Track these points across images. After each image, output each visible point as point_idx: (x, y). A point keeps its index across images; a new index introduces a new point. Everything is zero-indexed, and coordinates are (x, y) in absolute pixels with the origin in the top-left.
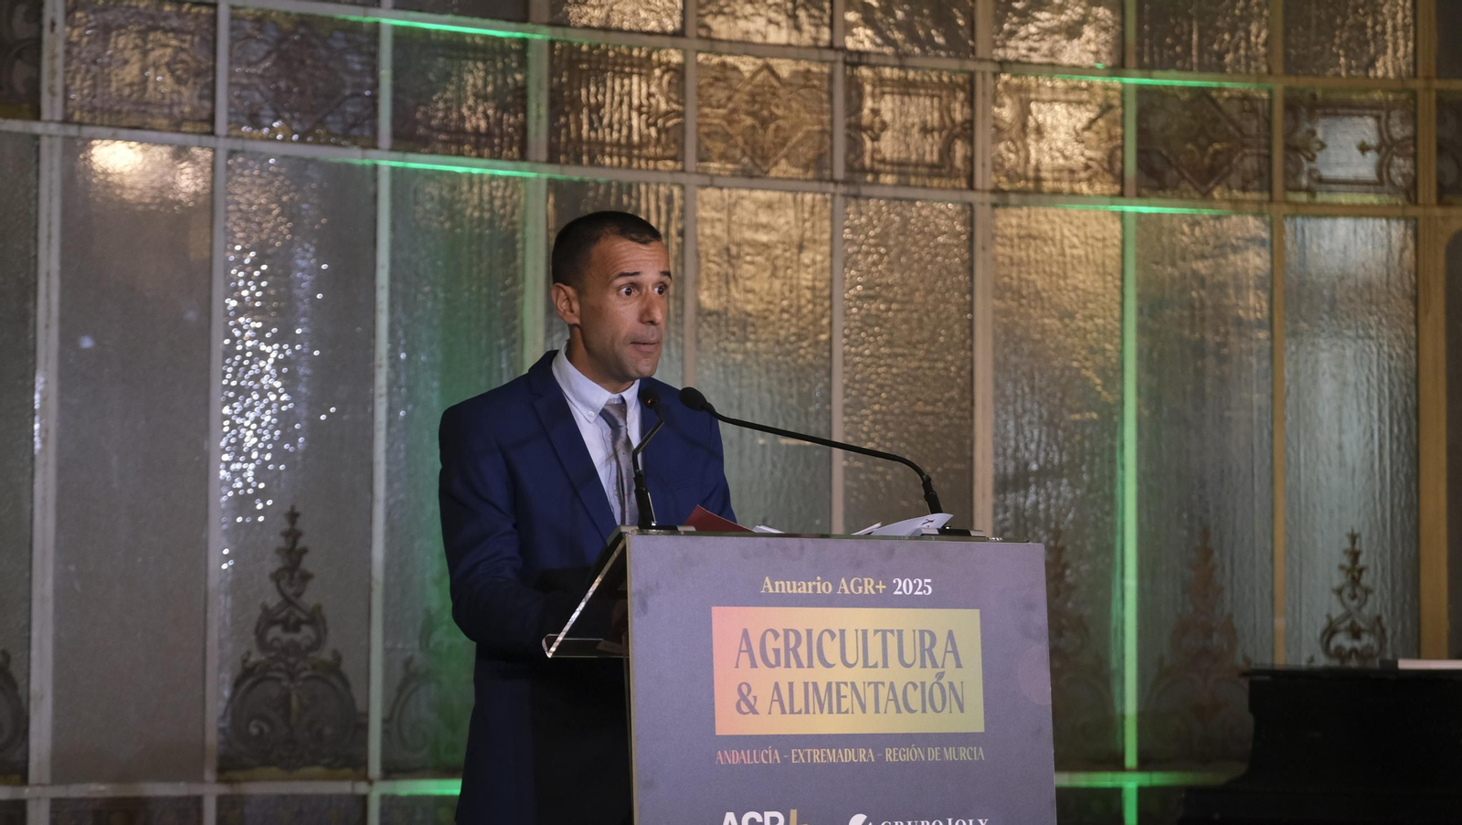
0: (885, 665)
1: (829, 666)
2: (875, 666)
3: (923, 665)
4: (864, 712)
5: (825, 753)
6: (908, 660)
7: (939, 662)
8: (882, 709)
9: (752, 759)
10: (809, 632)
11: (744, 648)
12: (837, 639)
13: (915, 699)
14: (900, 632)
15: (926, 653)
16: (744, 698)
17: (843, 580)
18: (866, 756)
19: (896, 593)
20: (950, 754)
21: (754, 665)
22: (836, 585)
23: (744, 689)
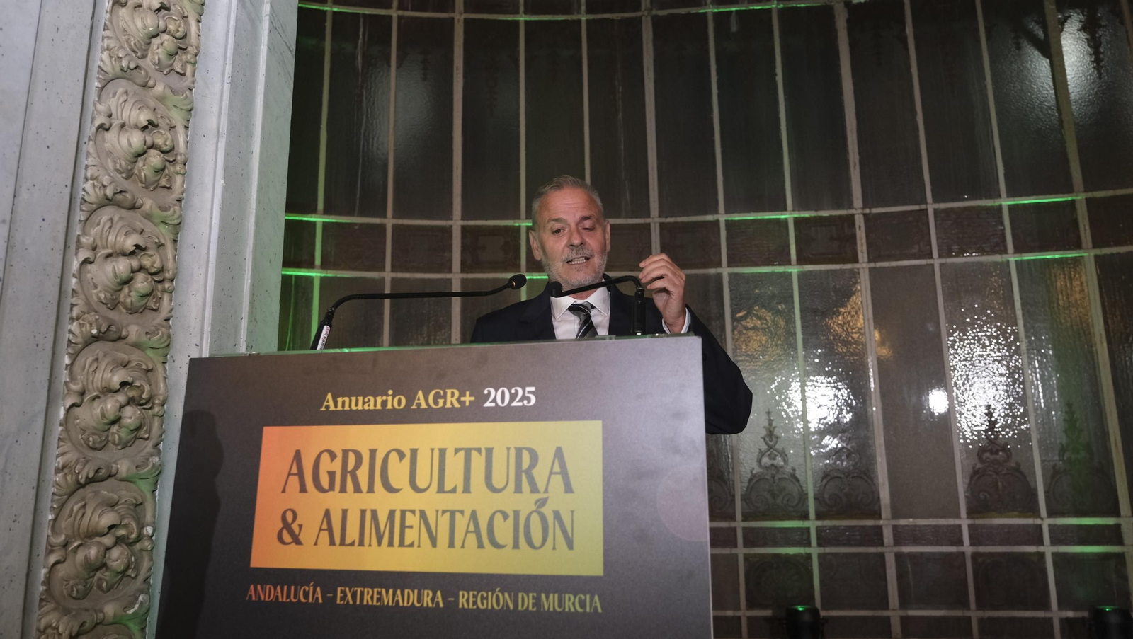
0: (467, 489)
1: (389, 488)
2: (454, 491)
3: (518, 489)
4: (433, 544)
5: (379, 593)
6: (498, 481)
7: (541, 487)
8: (458, 541)
9: (288, 596)
10: (373, 453)
11: (294, 471)
12: (407, 460)
13: (504, 531)
14: (489, 451)
15: (523, 474)
16: (287, 526)
17: (420, 394)
18: (432, 600)
19: (488, 404)
20: (550, 603)
21: (303, 489)
22: (410, 401)
23: (289, 516)
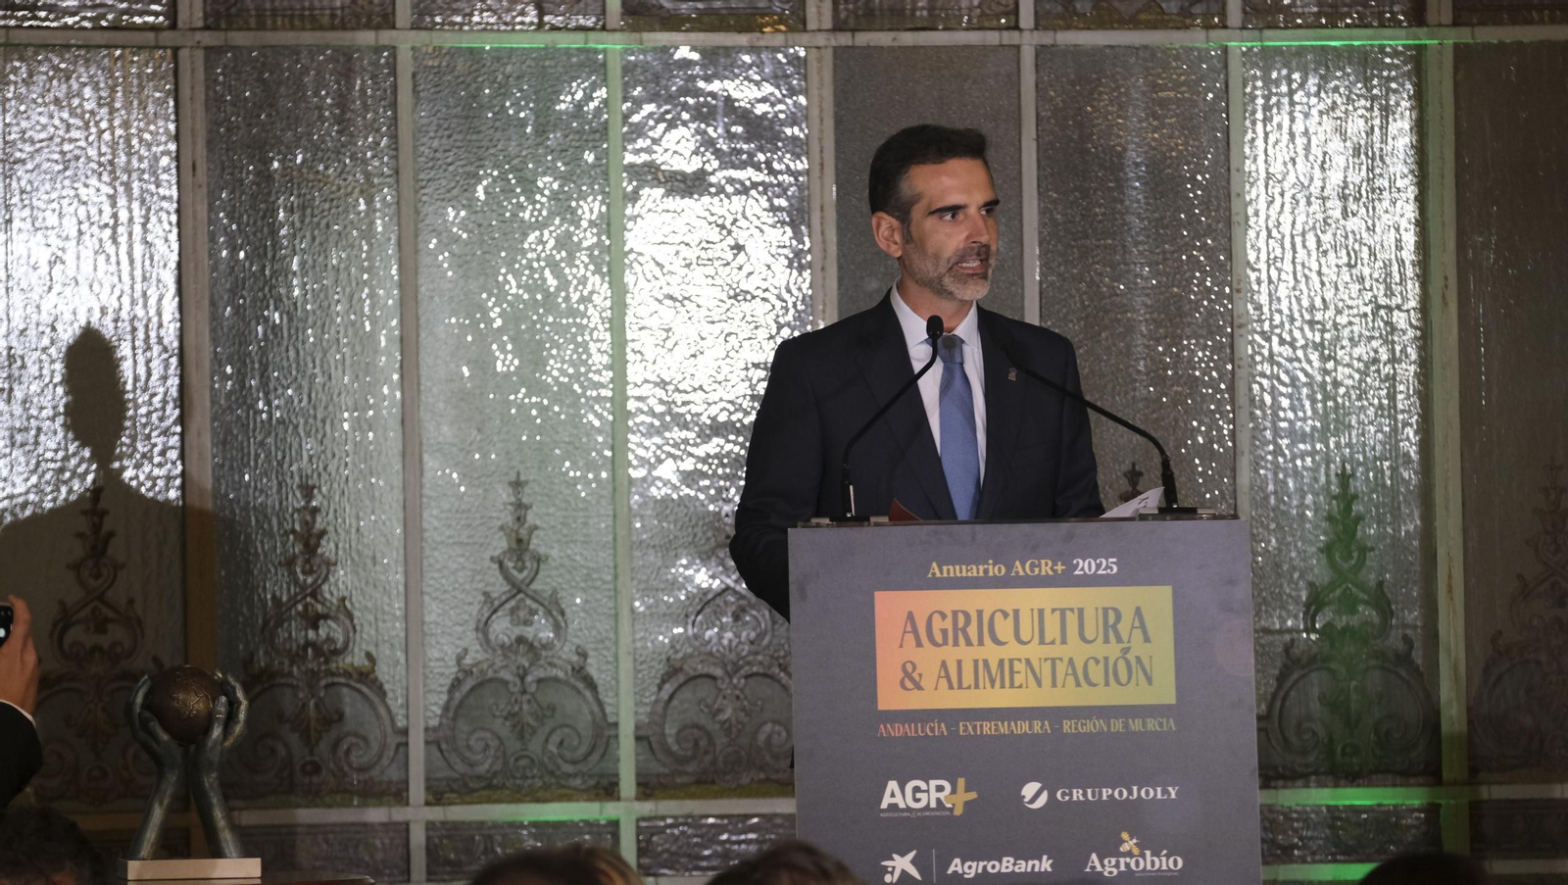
0: (1064, 641)
1: (998, 642)
2: (1053, 642)
3: (1106, 640)
4: (1039, 683)
5: (996, 725)
6: (1089, 635)
7: (1125, 637)
8: (1059, 682)
9: (916, 731)
10: (980, 613)
11: (909, 628)
12: (1011, 619)
13: (1096, 673)
14: (1081, 611)
15: (1110, 629)
16: (907, 675)
17: (1018, 563)
18: (1041, 728)
19: (1077, 573)
20: (1136, 725)
21: (919, 644)
22: (1009, 568)
23: (909, 667)
